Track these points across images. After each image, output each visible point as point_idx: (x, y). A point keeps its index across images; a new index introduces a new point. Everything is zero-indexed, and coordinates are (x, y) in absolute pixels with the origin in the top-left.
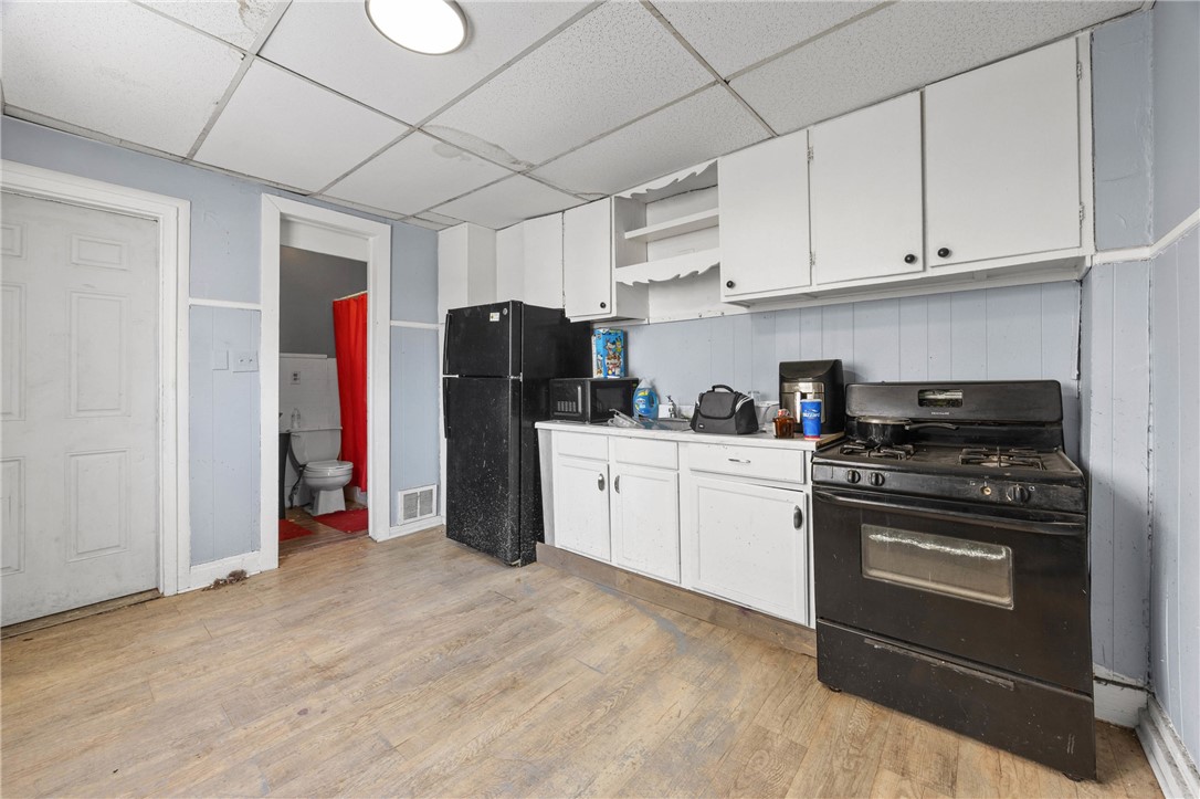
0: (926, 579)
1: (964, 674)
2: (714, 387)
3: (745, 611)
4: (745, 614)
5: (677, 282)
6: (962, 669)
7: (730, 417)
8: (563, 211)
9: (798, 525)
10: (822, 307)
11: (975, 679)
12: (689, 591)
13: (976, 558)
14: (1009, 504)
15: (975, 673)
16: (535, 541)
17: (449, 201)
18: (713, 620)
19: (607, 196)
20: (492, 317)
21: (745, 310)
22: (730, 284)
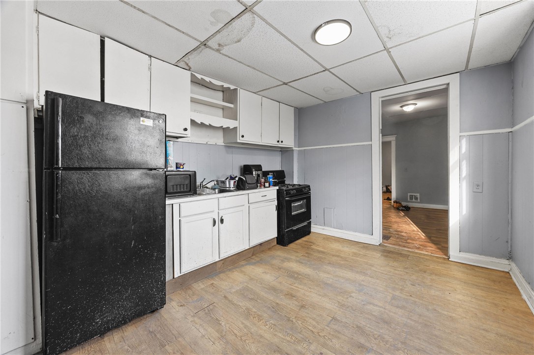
8: (150, 56)
18: (254, 255)
19: (189, 70)
20: (143, 121)
21: (223, 144)
22: (243, 136)
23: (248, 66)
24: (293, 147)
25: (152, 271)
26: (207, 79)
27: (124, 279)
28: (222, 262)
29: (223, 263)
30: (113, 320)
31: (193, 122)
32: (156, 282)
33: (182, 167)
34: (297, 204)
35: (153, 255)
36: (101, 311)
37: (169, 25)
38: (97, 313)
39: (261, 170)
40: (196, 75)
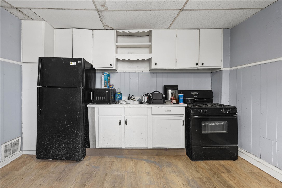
0: (213, 131)
1: (221, 148)
2: (154, 91)
3: (166, 149)
4: (166, 150)
5: (137, 61)
6: (220, 147)
7: (161, 99)
8: (93, 30)
9: (183, 125)
10: (163, 72)
11: (224, 148)
12: (151, 149)
13: (218, 125)
14: (228, 113)
15: (223, 147)
16: (86, 148)
17: (49, 9)
18: (157, 155)
19: (114, 29)
20: (71, 63)
21: (149, 71)
22: (156, 64)
23: (135, 10)
24: (222, 67)
25: (74, 140)
26: (127, 31)
27: (62, 139)
28: (128, 150)
29: (129, 152)
30: (57, 156)
31: (118, 60)
32: (75, 146)
33: (111, 87)
34: (214, 124)
35: (74, 132)
36: (53, 149)
37: (76, 9)
38: (51, 150)
39: (177, 89)
40: (119, 31)
